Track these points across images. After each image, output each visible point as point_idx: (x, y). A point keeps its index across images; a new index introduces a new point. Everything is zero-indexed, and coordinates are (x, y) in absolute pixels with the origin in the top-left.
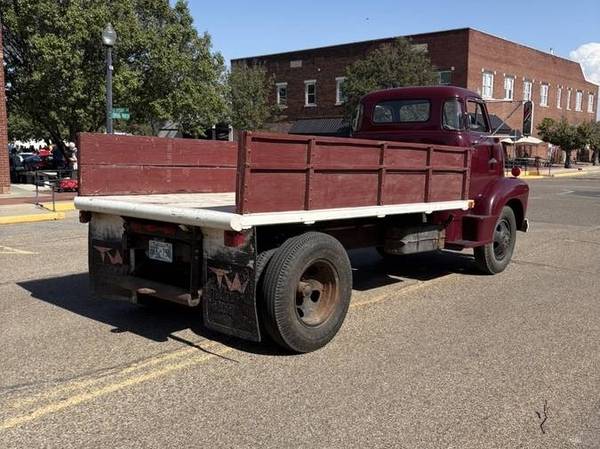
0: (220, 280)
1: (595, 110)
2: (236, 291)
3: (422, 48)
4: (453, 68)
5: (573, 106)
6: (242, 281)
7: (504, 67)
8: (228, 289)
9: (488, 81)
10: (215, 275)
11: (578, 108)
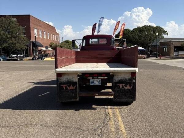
0: (121, 87)
1: (59, 40)
2: (128, 89)
3: (15, 19)
4: (25, 27)
5: (55, 39)
6: (130, 86)
7: (39, 27)
8: (124, 89)
9: (35, 31)
10: (119, 86)
11: (56, 40)
